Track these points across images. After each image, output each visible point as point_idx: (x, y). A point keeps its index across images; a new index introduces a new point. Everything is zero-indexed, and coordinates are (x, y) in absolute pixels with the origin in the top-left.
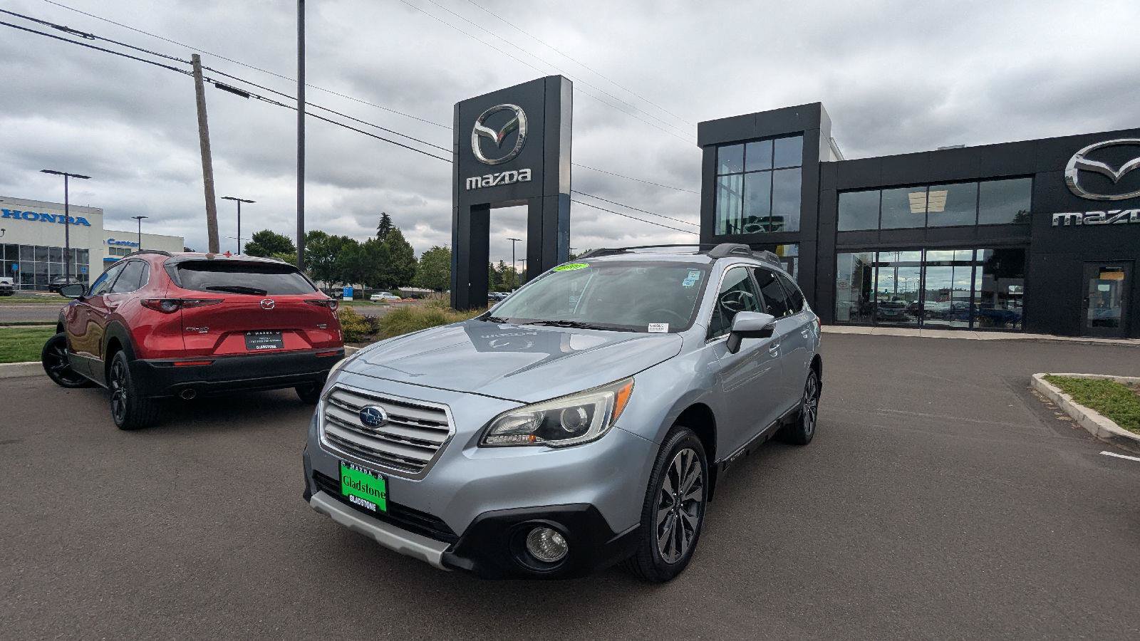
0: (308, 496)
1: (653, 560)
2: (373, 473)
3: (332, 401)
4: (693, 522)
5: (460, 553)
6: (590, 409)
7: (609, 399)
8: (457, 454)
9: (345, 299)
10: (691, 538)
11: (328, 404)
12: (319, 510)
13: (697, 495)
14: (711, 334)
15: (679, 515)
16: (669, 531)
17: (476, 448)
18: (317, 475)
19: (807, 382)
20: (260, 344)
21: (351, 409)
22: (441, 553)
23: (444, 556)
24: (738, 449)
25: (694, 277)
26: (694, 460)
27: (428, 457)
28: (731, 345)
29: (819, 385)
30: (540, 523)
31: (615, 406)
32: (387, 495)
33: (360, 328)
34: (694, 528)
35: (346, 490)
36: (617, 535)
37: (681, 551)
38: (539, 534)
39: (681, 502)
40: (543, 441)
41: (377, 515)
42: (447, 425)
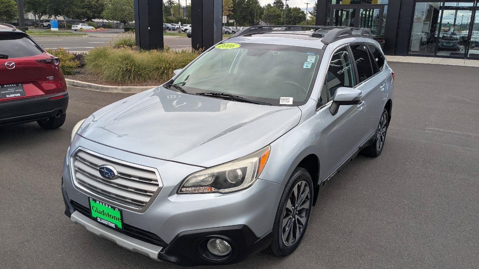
0: (68, 214)
1: (279, 247)
2: (112, 207)
3: (78, 158)
4: (303, 220)
5: (169, 253)
6: (244, 170)
7: (256, 163)
8: (165, 199)
9: (52, 29)
10: (301, 230)
11: (75, 160)
12: (76, 223)
13: (306, 206)
14: (320, 104)
15: (295, 219)
16: (289, 229)
17: (176, 195)
18: (72, 202)
19: (381, 119)
20: (9, 94)
21: (93, 165)
22: (157, 253)
23: (159, 254)
24: (332, 173)
25: (311, 59)
26: (306, 186)
27: (146, 199)
28: (333, 109)
29: (389, 118)
30: (216, 237)
31: (259, 166)
32: (122, 219)
33: (72, 64)
34: (304, 224)
35: (94, 214)
36: (259, 238)
37: (295, 238)
38: (215, 241)
39: (297, 211)
40: (216, 190)
41: (116, 229)
42: (157, 181)
